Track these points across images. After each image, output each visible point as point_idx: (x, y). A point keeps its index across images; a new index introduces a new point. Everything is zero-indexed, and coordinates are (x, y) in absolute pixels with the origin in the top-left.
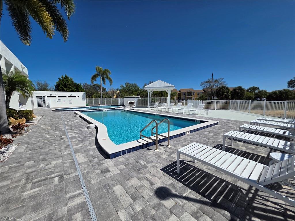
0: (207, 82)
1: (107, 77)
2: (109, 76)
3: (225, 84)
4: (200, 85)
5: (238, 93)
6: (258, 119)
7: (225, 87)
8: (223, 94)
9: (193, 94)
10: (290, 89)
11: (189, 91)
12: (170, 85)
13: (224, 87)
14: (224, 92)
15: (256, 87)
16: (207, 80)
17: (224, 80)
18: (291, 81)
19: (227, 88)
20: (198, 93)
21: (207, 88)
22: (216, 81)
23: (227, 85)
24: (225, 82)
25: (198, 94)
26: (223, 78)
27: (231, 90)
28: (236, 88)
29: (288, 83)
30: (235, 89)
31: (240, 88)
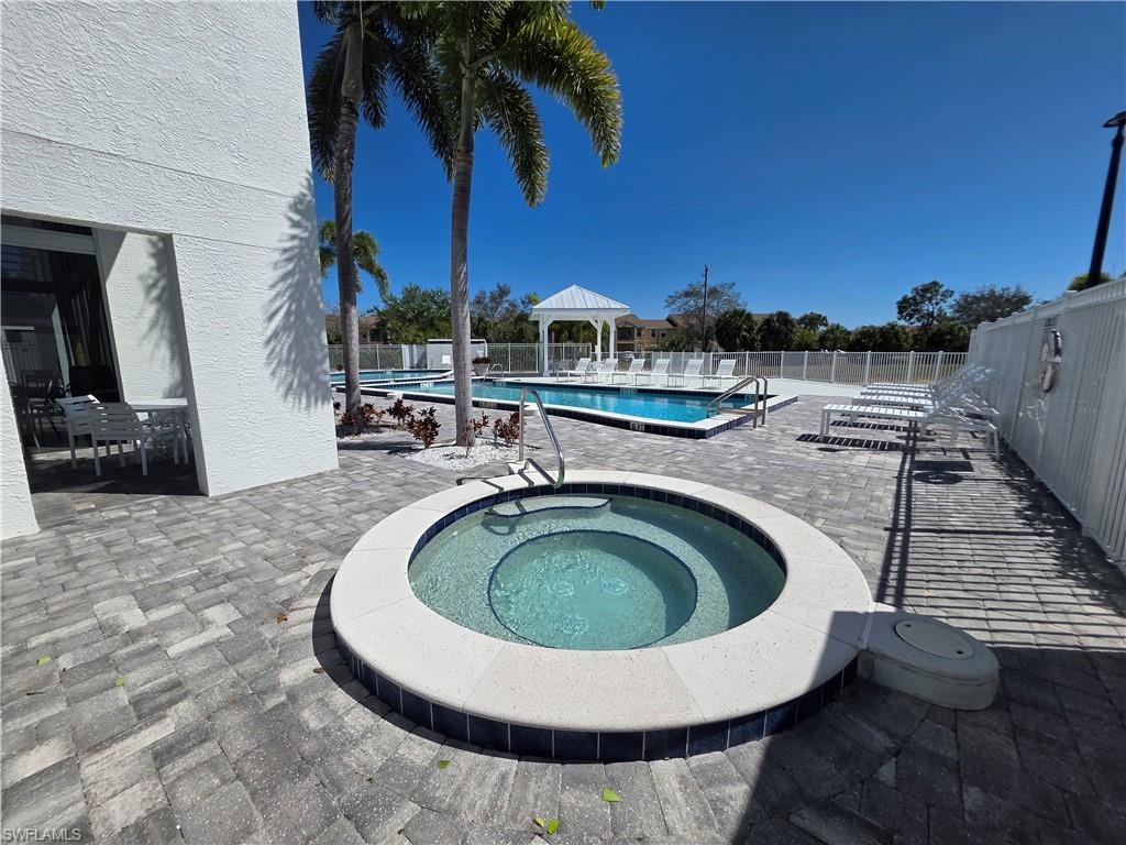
0: (687, 294)
1: (369, 267)
2: (378, 261)
3: (740, 301)
4: (666, 304)
5: (778, 332)
6: (862, 394)
7: (744, 311)
8: (736, 336)
9: (639, 334)
10: (902, 323)
11: (626, 323)
12: (613, 304)
13: (740, 314)
14: (740, 328)
15: (820, 316)
16: (686, 288)
17: (736, 289)
18: (905, 300)
19: (749, 316)
20: (654, 330)
21: (687, 315)
22: (714, 292)
23: (746, 305)
24: (738, 296)
25: (653, 335)
26: (734, 284)
27: (759, 321)
28: (771, 315)
29: (899, 307)
30: (768, 321)
31: (783, 318)
